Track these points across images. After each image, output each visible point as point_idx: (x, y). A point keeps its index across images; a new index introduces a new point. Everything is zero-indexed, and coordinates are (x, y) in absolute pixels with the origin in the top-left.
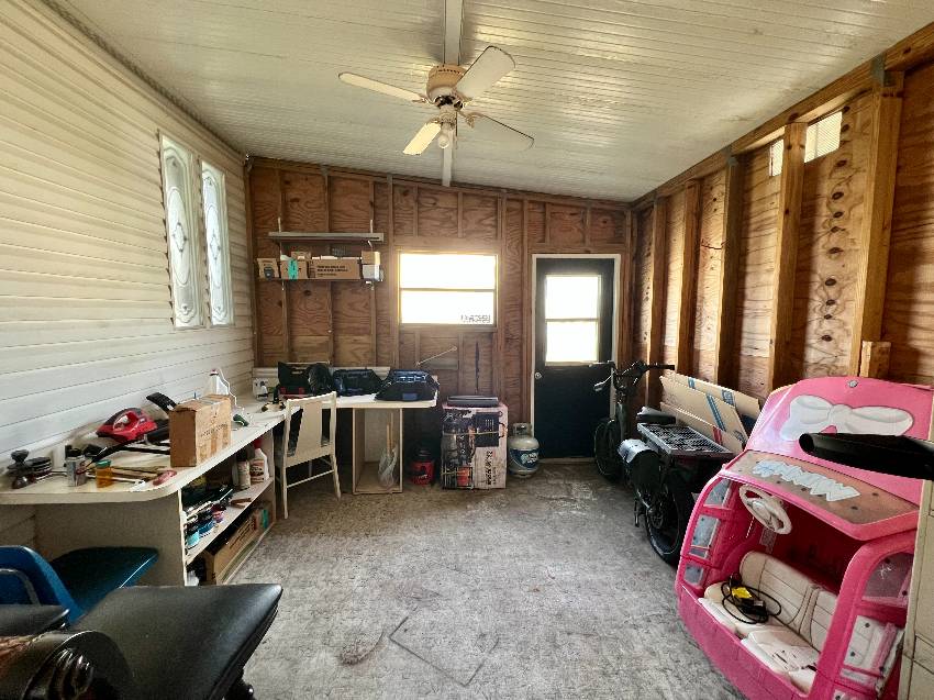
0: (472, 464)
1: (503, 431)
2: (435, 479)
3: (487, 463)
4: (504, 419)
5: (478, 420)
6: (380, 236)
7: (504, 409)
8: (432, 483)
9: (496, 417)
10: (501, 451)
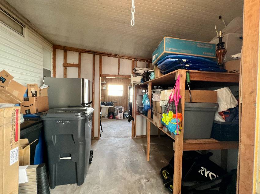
0: (118, 115)
1: (123, 111)
2: (113, 118)
3: (120, 115)
4: (123, 109)
5: (119, 109)
6: (106, 82)
7: (123, 108)
8: (112, 118)
9: (122, 109)
10: (122, 114)
